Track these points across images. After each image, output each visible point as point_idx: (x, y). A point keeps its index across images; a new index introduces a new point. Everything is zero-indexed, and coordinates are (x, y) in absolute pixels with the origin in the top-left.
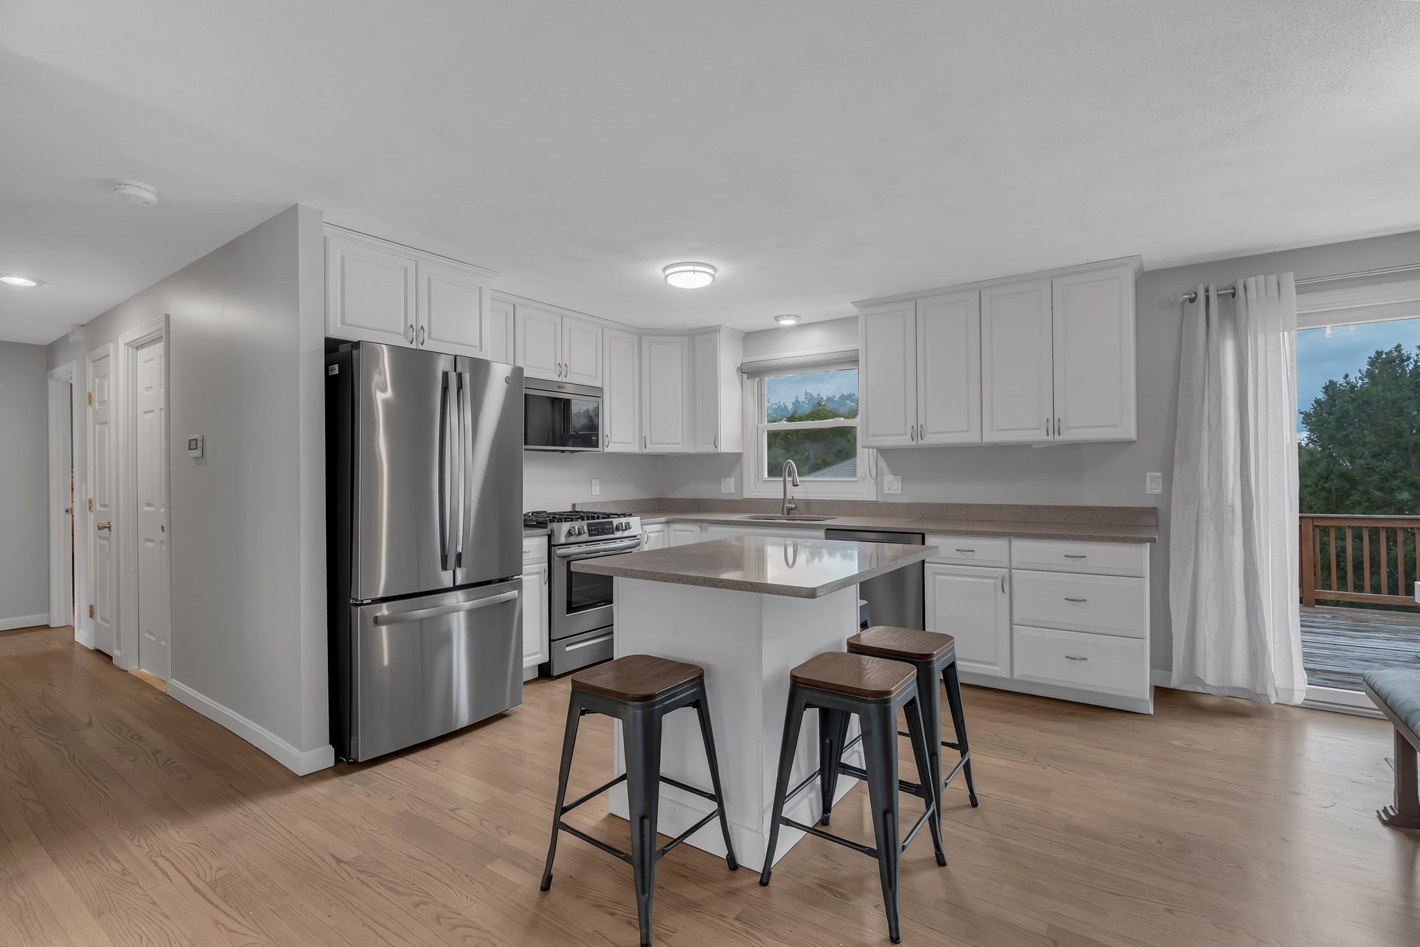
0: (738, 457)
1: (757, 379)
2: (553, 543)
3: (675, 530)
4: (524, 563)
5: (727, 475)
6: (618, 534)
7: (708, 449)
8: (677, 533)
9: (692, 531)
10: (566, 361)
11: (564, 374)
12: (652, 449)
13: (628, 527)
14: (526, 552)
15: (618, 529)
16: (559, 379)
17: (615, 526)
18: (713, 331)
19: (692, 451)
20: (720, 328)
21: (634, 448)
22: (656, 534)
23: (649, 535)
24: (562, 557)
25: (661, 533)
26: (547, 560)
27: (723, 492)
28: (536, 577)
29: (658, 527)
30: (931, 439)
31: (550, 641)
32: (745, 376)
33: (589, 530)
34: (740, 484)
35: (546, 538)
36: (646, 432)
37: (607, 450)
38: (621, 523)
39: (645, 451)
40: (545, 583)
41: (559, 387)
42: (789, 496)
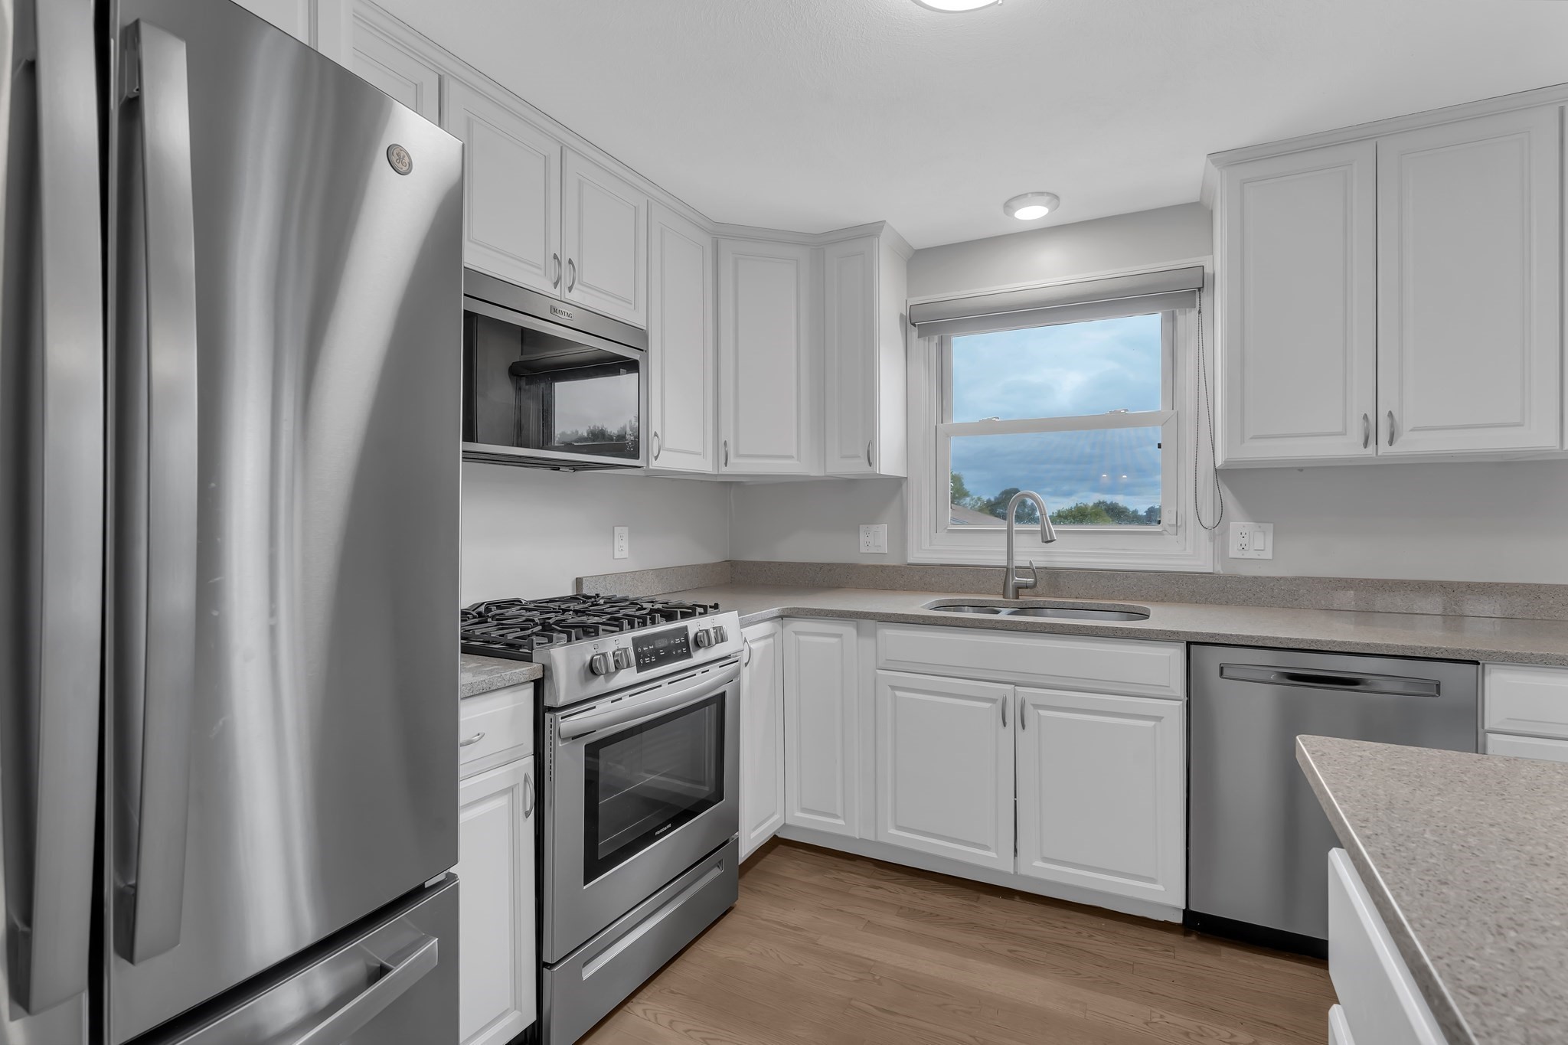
0: (896, 484)
1: (936, 338)
2: (548, 702)
3: (796, 633)
4: (463, 771)
5: (872, 519)
6: (699, 656)
7: (854, 468)
8: (802, 638)
9: (839, 636)
10: (570, 253)
11: (566, 281)
12: (740, 466)
13: (721, 638)
14: (470, 742)
15: (698, 644)
16: (556, 292)
17: (691, 636)
18: (866, 233)
19: (815, 472)
20: (883, 227)
21: (703, 465)
22: (762, 643)
23: (753, 646)
24: (574, 738)
25: (771, 640)
26: (531, 750)
27: (863, 550)
28: (502, 802)
29: (764, 628)
30: (1413, 444)
31: (541, 965)
32: (914, 333)
33: (638, 656)
34: (900, 535)
35: (528, 692)
36: (727, 434)
37: (655, 465)
38: (707, 631)
39: (724, 470)
40: (527, 814)
41: (554, 310)
42: (1020, 560)
